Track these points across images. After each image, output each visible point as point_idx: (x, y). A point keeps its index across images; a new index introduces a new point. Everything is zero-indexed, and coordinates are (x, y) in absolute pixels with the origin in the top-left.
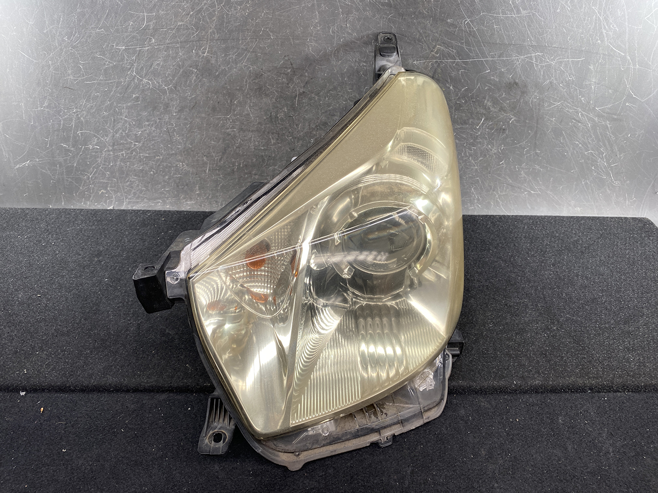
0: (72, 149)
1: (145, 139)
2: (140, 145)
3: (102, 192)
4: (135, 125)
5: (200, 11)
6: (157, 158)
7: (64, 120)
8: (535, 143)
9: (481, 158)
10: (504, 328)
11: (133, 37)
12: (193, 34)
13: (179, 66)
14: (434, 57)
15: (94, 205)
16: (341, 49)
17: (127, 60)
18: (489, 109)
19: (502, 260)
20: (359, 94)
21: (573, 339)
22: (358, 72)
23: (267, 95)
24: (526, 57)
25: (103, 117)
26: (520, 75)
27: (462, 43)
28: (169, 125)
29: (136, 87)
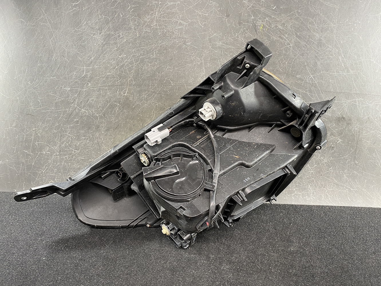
0: (31, 154)
1: (82, 147)
2: (79, 151)
4: (75, 139)
5: (123, 66)
7: (26, 135)
8: (355, 157)
9: (316, 166)
11: (76, 82)
12: (118, 81)
13: (107, 101)
17: (71, 97)
24: (352, 101)
25: (54, 134)
26: (347, 112)
27: (306, 91)
28: (99, 139)
29: (77, 114)
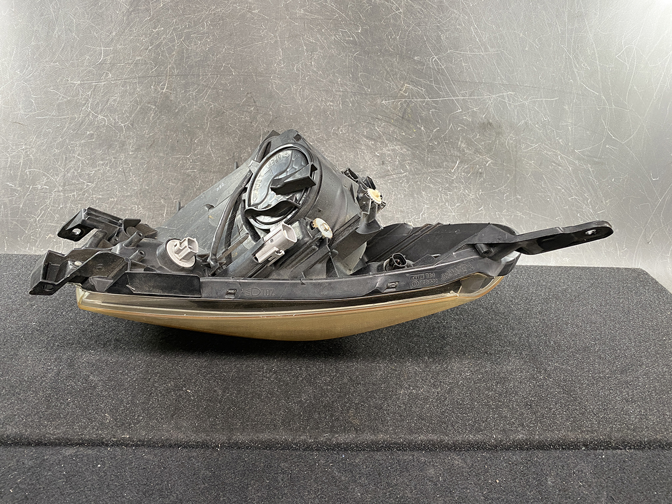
0: (19, 189)
1: (99, 179)
2: (94, 185)
3: (50, 237)
4: (88, 164)
5: (159, 45)
6: (110, 200)
7: (12, 157)
8: (516, 188)
9: (458, 204)
10: (483, 377)
11: (89, 72)
12: (152, 69)
13: (136, 102)
14: (403, 97)
15: (40, 250)
16: (307, 88)
17: (82, 95)
18: (464, 151)
19: (483, 308)
20: (326, 135)
21: (563, 389)
22: (325, 111)
23: (229, 134)
24: (499, 96)
25: (54, 155)
26: (493, 115)
27: (431, 81)
28: (125, 164)
29: (91, 124)
